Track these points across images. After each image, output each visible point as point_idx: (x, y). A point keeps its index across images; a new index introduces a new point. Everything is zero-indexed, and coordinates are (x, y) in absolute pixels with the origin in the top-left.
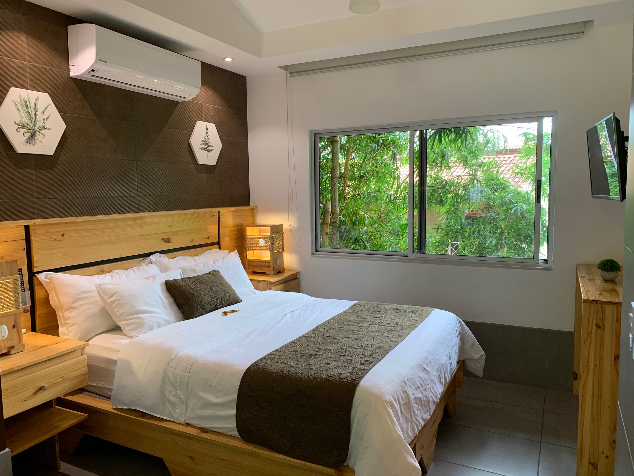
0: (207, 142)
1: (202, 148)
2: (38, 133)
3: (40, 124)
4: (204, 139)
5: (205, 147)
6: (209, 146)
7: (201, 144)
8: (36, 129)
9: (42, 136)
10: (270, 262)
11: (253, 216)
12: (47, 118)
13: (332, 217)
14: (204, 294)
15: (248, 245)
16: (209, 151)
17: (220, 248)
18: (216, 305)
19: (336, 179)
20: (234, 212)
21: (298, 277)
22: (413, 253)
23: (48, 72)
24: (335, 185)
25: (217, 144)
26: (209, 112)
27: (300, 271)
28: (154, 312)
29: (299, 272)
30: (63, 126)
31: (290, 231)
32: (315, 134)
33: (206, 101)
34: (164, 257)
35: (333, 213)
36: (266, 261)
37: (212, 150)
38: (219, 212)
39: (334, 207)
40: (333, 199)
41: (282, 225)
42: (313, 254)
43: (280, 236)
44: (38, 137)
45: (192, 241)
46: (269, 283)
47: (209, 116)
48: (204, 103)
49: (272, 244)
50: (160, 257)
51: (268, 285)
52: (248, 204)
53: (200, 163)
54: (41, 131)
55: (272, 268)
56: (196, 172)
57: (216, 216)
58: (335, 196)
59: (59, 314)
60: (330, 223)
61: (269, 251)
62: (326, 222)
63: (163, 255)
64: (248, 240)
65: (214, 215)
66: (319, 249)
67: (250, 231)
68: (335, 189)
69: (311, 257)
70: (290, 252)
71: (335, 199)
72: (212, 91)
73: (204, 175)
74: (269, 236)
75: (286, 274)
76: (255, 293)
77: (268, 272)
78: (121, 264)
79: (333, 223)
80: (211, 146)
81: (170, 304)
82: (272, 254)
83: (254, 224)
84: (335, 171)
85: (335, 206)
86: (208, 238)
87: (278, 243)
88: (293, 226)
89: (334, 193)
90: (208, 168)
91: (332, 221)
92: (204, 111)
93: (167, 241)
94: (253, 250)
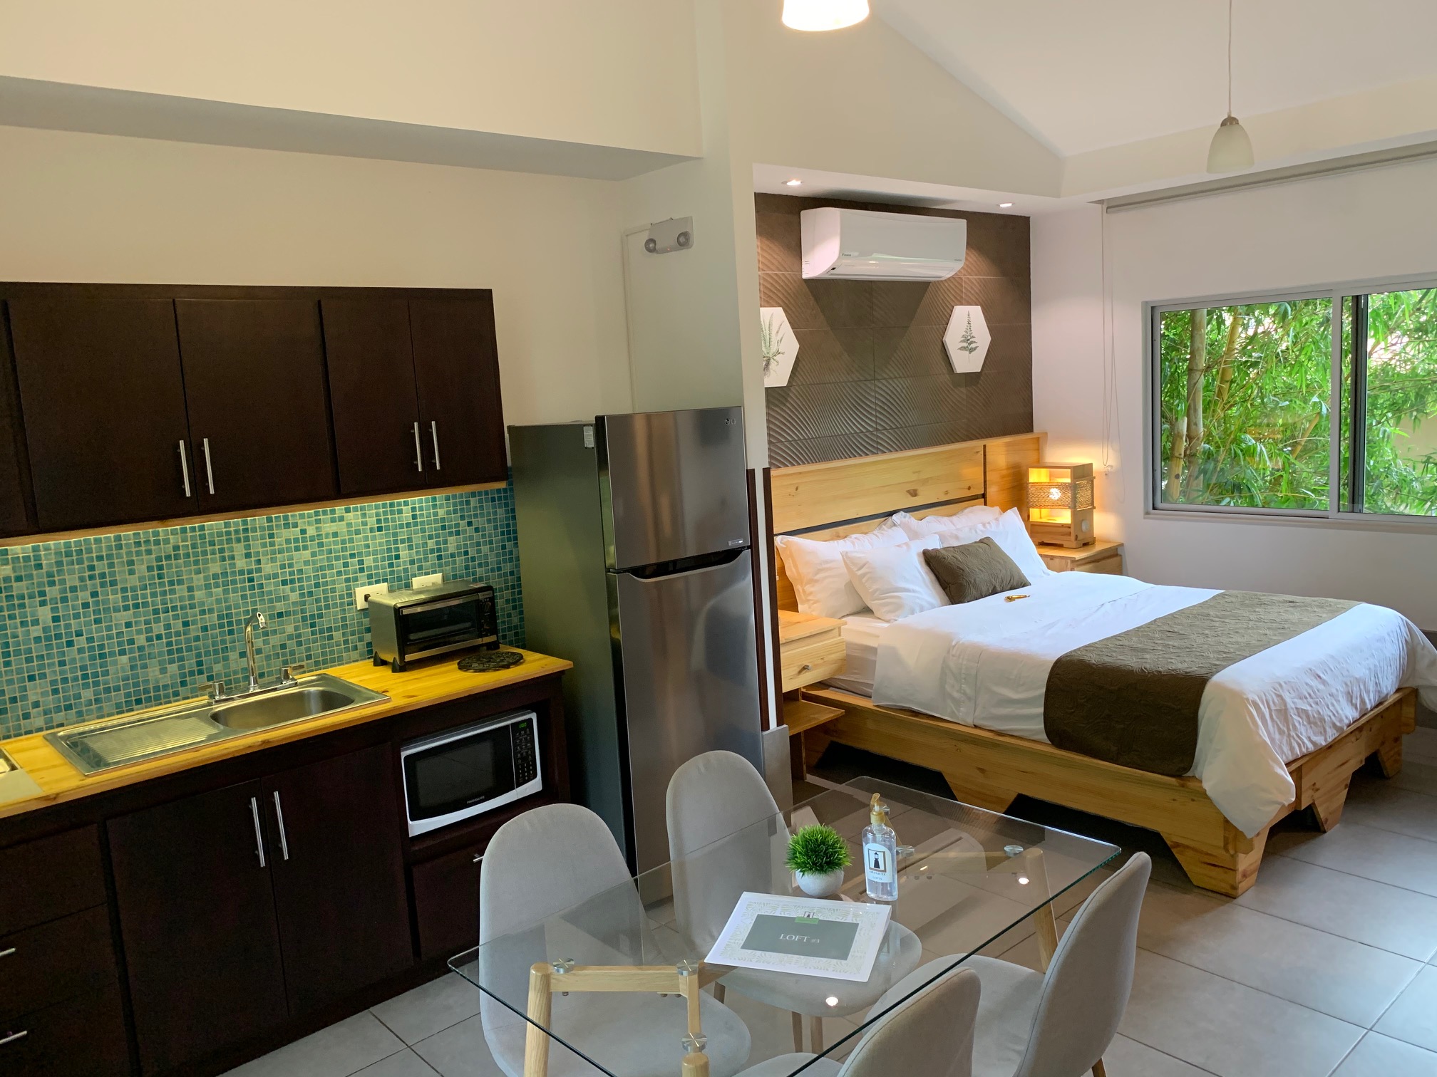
0: (969, 338)
1: (963, 348)
2: (772, 360)
3: (774, 349)
4: (965, 333)
5: (965, 345)
6: (972, 343)
7: (961, 341)
8: (770, 355)
9: (776, 363)
10: (1070, 528)
11: (1038, 450)
12: (781, 340)
13: (1189, 445)
14: (977, 570)
15: (1032, 499)
16: (971, 350)
17: (985, 504)
18: (995, 587)
19: (1198, 374)
20: (1008, 444)
21: (1119, 552)
22: (1339, 511)
23: (780, 278)
24: (1195, 384)
25: (983, 339)
26: (972, 288)
27: (1122, 542)
28: (914, 591)
29: (1122, 545)
30: (796, 346)
31: (1106, 474)
32: (1153, 308)
33: (967, 271)
34: (910, 518)
35: (1190, 437)
36: (1063, 526)
37: (975, 348)
38: (985, 446)
39: (1193, 427)
40: (1192, 412)
41: (1091, 465)
42: (1147, 513)
43: (1088, 483)
44: (773, 365)
45: (947, 493)
46: (1069, 561)
47: (972, 294)
48: (964, 275)
49: (1074, 498)
50: (905, 517)
51: (1069, 564)
52: (1029, 429)
53: (958, 372)
54: (775, 358)
55: (1073, 537)
56: (952, 387)
57: (979, 454)
58: (1195, 406)
59: (798, 588)
60: (1185, 456)
61: (1069, 508)
62: (1177, 455)
63: (908, 514)
64: (1031, 490)
65: (978, 452)
66: (1159, 504)
67: (1036, 476)
68: (1195, 393)
69: (1144, 518)
70: (1106, 509)
71: (1196, 410)
72: (977, 255)
73: (963, 390)
74: (1071, 484)
75: (1098, 547)
76: (1049, 575)
77: (1066, 544)
78: (858, 526)
79: (1190, 456)
80: (974, 342)
81: (932, 581)
82: (1074, 515)
83: (1040, 464)
84: (1197, 357)
85: (1196, 424)
86: (969, 488)
87: (1083, 496)
88: (1112, 466)
89: (1194, 400)
90: (971, 378)
91: (1188, 452)
92: (965, 288)
93: (914, 493)
94: (1040, 507)
